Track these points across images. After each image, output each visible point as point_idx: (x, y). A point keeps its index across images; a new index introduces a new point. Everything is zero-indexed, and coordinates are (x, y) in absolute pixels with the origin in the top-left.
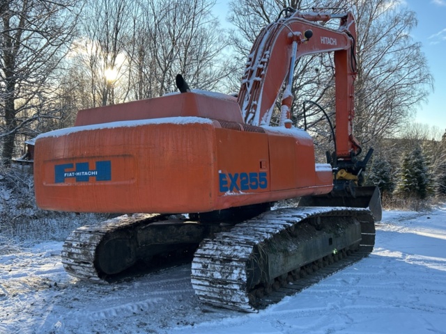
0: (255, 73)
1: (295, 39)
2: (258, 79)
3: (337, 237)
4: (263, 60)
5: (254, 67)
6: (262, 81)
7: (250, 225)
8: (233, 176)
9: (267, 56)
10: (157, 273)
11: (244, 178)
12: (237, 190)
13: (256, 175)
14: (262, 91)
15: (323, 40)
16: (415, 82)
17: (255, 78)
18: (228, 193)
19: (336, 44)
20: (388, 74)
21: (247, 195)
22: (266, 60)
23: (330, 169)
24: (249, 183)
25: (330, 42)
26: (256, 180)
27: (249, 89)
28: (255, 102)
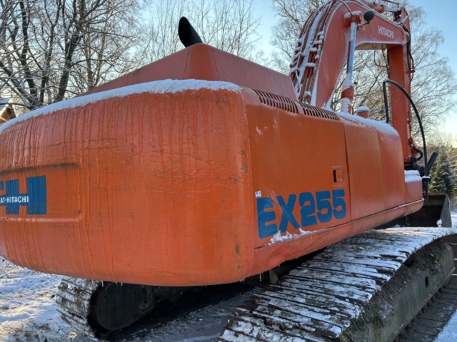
0: (306, 59)
1: (354, 19)
2: (311, 64)
3: (434, 274)
4: (316, 42)
5: (305, 52)
6: (317, 66)
7: (315, 275)
8: (286, 202)
9: (322, 37)
10: (185, 319)
11: (307, 203)
12: (295, 229)
13: (327, 194)
14: (316, 79)
15: (381, 29)
16: (444, 94)
17: (306, 63)
18: (278, 237)
19: (393, 37)
20: (416, 88)
21: (313, 235)
22: (320, 41)
23: (420, 178)
24: (317, 211)
25: (387, 34)
26: (328, 205)
27: (299, 78)
28: (309, 93)
